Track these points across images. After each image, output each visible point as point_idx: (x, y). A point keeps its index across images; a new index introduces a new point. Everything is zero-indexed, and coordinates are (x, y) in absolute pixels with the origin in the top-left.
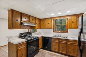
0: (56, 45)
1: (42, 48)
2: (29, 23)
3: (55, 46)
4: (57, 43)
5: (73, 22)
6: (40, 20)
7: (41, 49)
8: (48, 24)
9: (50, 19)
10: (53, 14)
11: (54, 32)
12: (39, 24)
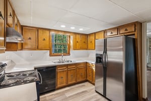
4: (65, 73)
5: (77, 42)
8: (44, 40)
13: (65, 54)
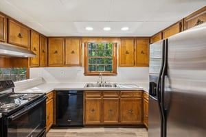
0: (95, 108)
1: (53, 127)
2: (6, 44)
3: (93, 110)
4: (98, 103)
6: (46, 40)
7: (52, 131)
8: (73, 52)
9: (77, 41)
10: (89, 29)
11: (86, 74)
12: (43, 51)
13: (108, 73)
